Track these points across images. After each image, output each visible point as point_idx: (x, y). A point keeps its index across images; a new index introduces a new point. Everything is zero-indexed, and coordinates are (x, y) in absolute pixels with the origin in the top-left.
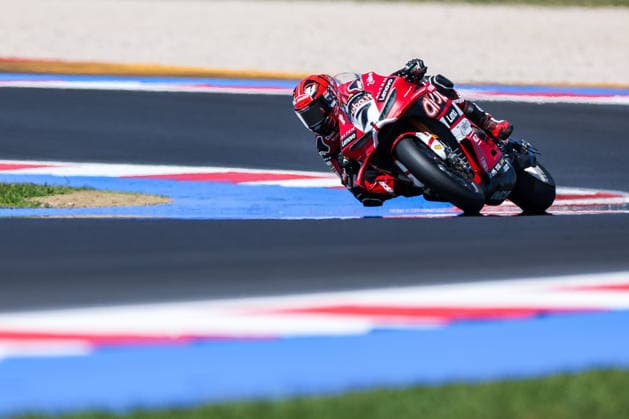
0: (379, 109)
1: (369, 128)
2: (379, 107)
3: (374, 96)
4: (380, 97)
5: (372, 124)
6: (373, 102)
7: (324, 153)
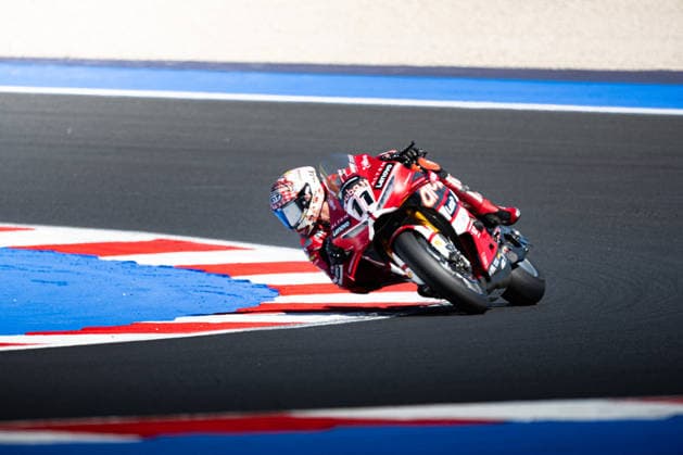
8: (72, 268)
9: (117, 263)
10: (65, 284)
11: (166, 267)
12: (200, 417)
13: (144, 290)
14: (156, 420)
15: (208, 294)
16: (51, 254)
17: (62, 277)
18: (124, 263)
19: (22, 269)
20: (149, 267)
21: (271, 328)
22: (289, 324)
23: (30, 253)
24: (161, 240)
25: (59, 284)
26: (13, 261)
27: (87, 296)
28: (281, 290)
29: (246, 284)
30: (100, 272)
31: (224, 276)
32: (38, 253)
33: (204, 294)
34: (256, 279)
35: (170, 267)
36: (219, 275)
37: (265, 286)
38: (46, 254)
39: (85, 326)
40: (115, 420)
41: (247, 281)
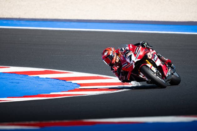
0: (135, 57)
1: (132, 62)
2: (135, 56)
3: (133, 52)
4: (135, 52)
5: (133, 61)
6: (133, 54)
7: (113, 71)
8: (20, 79)
9: (34, 77)
10: (18, 83)
11: (48, 78)
12: (57, 121)
13: (41, 85)
14: (44, 122)
15: (60, 86)
16: (15, 74)
17: (17, 81)
18: (35, 77)
19: (6, 79)
20: (43, 78)
21: (78, 96)
22: (83, 94)
23: (8, 74)
24: (47, 70)
25: (17, 83)
26: (4, 77)
27: (25, 87)
28: (80, 85)
29: (71, 83)
30: (29, 80)
31: (64, 81)
32: (11, 74)
33: (59, 86)
34: (73, 82)
35: (49, 78)
36: (63, 80)
37: (76, 84)
38: (13, 74)
39: (24, 95)
40: (32, 122)
41: (71, 82)
